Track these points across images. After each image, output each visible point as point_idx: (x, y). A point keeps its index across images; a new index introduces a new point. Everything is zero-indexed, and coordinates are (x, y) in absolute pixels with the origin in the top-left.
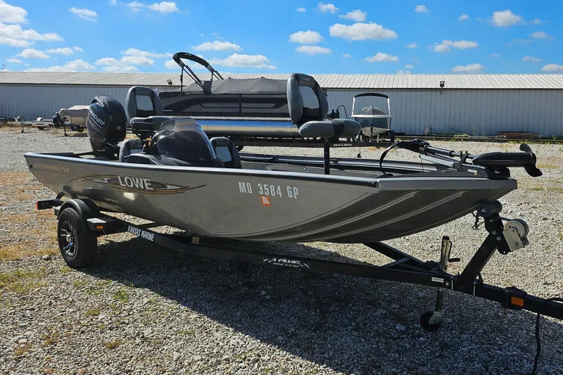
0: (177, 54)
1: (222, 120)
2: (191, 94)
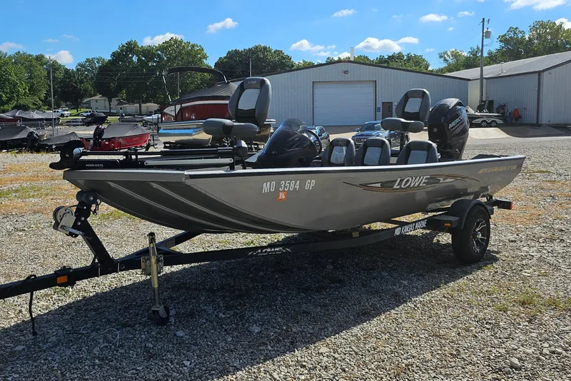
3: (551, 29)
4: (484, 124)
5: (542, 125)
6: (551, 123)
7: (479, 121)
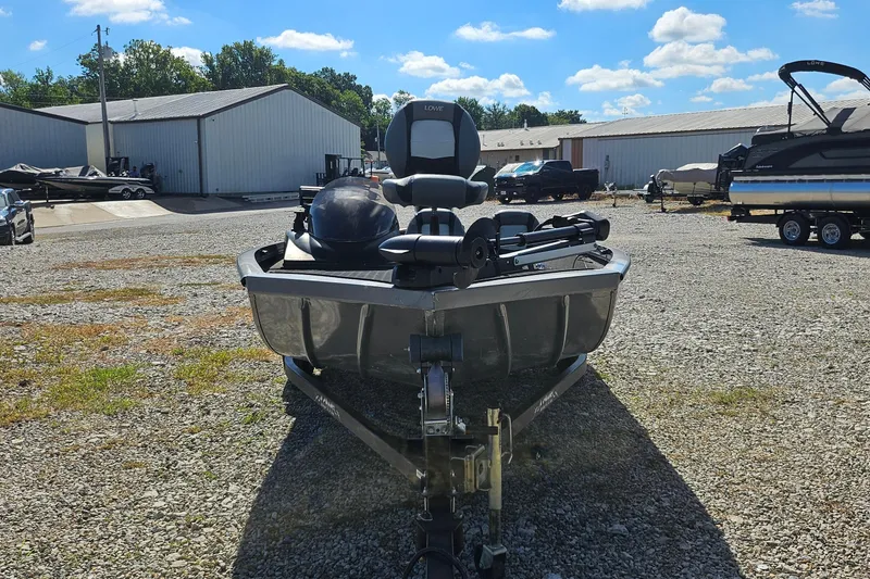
0: (787, 65)
1: (861, 180)
2: (805, 136)
3: (155, 54)
4: (127, 194)
5: (208, 194)
6: (220, 192)
7: (119, 189)
